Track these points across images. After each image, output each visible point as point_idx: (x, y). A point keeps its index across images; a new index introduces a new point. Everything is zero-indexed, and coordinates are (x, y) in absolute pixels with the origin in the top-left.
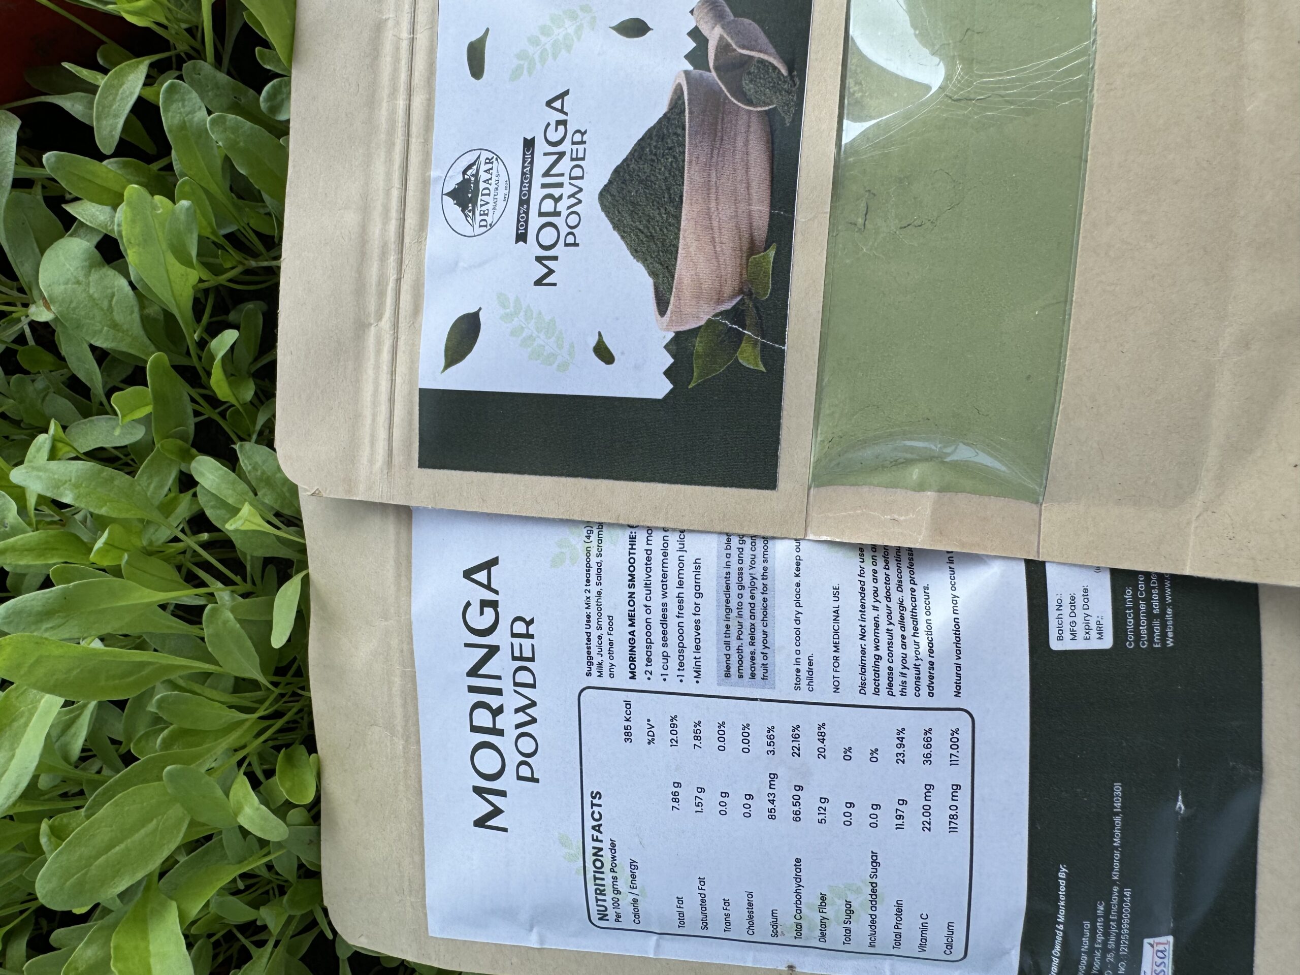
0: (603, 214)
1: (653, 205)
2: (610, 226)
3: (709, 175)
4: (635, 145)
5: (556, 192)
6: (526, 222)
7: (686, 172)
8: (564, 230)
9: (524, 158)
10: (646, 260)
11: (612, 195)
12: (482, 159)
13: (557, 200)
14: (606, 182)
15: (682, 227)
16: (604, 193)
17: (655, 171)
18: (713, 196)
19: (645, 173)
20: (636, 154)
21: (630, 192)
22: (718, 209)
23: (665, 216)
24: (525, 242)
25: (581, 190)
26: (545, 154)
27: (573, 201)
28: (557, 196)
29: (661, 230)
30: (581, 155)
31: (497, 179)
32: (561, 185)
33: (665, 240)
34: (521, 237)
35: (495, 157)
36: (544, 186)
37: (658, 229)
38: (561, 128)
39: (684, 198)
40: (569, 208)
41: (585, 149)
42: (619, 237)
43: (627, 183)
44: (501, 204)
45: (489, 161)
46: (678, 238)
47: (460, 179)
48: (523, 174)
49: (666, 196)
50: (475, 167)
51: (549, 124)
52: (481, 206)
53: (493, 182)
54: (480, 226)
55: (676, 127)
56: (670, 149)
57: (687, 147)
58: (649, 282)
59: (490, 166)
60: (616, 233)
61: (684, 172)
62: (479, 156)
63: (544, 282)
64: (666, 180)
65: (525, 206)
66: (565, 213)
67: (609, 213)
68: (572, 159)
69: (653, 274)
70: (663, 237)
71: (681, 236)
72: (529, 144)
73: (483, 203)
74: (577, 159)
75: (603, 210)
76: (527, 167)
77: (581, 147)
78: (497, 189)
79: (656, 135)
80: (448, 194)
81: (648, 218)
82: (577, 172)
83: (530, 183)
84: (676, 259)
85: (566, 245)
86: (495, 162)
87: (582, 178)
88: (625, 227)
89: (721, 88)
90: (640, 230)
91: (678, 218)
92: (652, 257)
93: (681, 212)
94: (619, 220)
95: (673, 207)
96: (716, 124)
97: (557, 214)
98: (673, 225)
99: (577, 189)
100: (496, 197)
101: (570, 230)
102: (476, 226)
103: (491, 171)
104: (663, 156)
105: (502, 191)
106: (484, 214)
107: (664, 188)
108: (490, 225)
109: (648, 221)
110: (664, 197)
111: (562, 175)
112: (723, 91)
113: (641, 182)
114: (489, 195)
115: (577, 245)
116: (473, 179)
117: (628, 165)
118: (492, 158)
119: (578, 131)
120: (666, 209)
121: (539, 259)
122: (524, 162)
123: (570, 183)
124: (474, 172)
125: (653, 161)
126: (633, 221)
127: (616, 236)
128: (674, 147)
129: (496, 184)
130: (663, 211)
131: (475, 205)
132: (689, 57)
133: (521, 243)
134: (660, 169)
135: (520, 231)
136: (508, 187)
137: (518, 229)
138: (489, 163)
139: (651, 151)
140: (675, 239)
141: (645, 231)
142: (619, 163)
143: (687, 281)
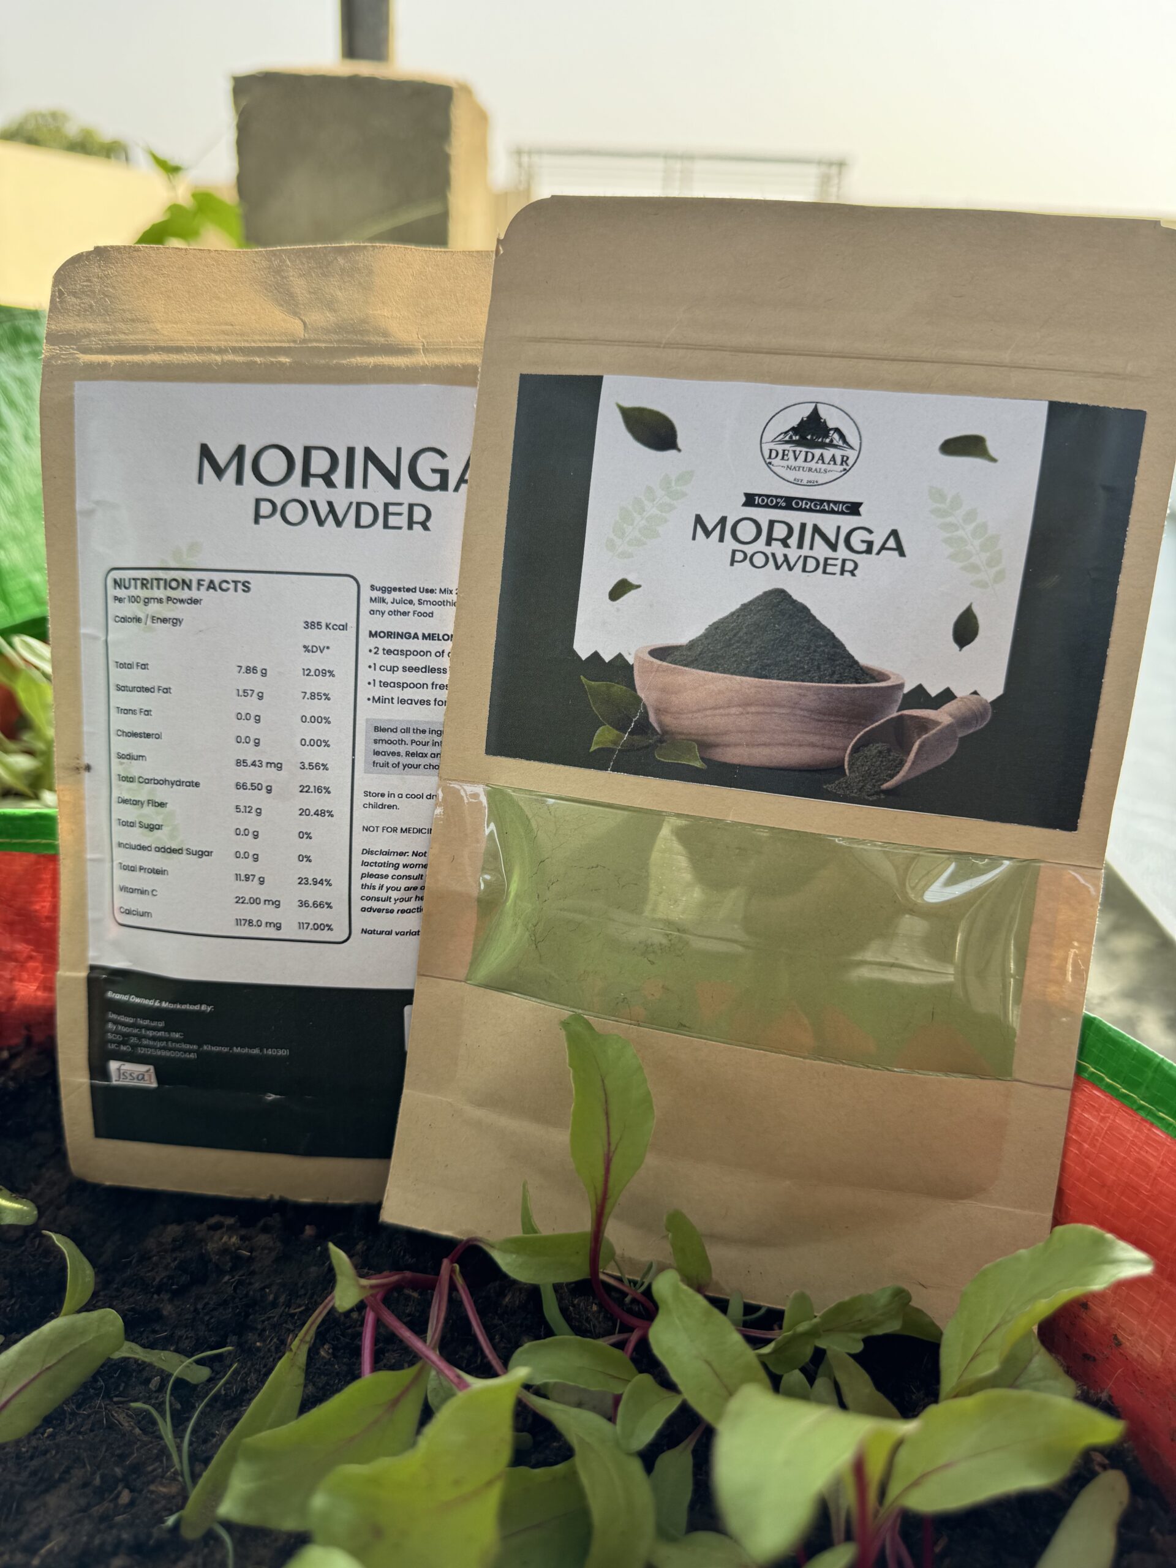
0: (759, 593)
1: (761, 648)
2: (746, 600)
3: (783, 706)
4: (829, 630)
5: (793, 541)
6: (767, 506)
7: (791, 683)
8: (749, 549)
9: (840, 502)
10: (706, 638)
11: (779, 603)
12: (848, 452)
13: (784, 542)
14: (795, 597)
15: (734, 676)
16: (782, 594)
17: (797, 650)
18: (761, 709)
19: (797, 639)
20: (818, 630)
21: (779, 625)
22: (748, 713)
23: (748, 659)
24: (745, 504)
25: (790, 568)
26: (839, 528)
27: (780, 560)
28: (789, 541)
29: (734, 655)
30: (829, 569)
31: (822, 470)
32: (800, 546)
33: (724, 658)
34: (750, 500)
35: (848, 468)
36: (803, 526)
37: (736, 652)
38: (864, 547)
39: (763, 680)
40: (773, 555)
41: (834, 574)
42: (733, 609)
43: (789, 620)
44: (791, 475)
45: (845, 460)
46: (724, 672)
47: (831, 424)
48: (822, 502)
49: (769, 662)
50: (841, 443)
51: (870, 532)
52: (794, 452)
53: (820, 465)
54: (771, 450)
55: (840, 674)
56: (819, 668)
57: (817, 684)
58: (684, 640)
59: (839, 460)
60: (738, 606)
61: (792, 681)
62: (852, 448)
63: (698, 526)
64: (786, 661)
65: (784, 504)
66: (768, 550)
67: (761, 600)
68: (826, 559)
69: (692, 644)
70: (727, 657)
71: (725, 675)
72: (854, 509)
73: (797, 453)
74: (826, 564)
75: (765, 593)
76: (829, 506)
77: (837, 570)
78: (810, 470)
79: (836, 652)
80: (815, 411)
81: (749, 641)
82: (811, 565)
83: (810, 510)
84: (703, 669)
85: (734, 552)
86: (842, 468)
87: (804, 570)
88: (743, 616)
89: (877, 721)
90: (738, 632)
91: (745, 673)
92: (709, 644)
93: (750, 676)
94: (751, 610)
95: (757, 668)
96: (836, 716)
97: (768, 543)
98: (738, 668)
99: (792, 565)
100: (801, 469)
101: (749, 556)
102: (772, 446)
103: (832, 463)
104: (812, 660)
105: (806, 476)
106: (784, 455)
107: (778, 659)
108: (770, 463)
109: (746, 642)
110: (767, 659)
111: (811, 548)
112: (872, 724)
113: (788, 635)
114: (806, 460)
115: (732, 564)
116: (828, 441)
117: (808, 621)
118: (847, 465)
119: (856, 566)
120: (755, 661)
121: (723, 521)
122: (836, 503)
123: (800, 556)
124: (835, 442)
125: (809, 648)
126: (748, 625)
127: (735, 606)
128: (820, 671)
129: (816, 470)
130: (754, 657)
131: (798, 443)
132: (920, 688)
133: (744, 499)
134: (798, 656)
135: (757, 498)
136: (812, 484)
137: (760, 496)
138: (842, 461)
139: (819, 646)
140: (724, 669)
141: (736, 639)
142: (814, 611)
143: (680, 679)
